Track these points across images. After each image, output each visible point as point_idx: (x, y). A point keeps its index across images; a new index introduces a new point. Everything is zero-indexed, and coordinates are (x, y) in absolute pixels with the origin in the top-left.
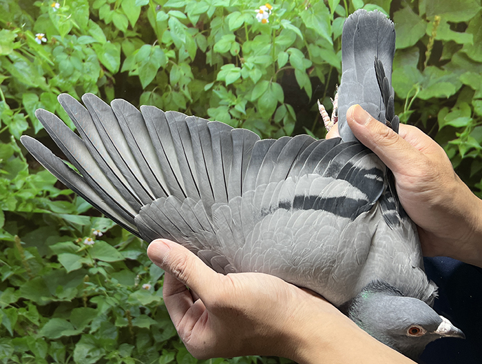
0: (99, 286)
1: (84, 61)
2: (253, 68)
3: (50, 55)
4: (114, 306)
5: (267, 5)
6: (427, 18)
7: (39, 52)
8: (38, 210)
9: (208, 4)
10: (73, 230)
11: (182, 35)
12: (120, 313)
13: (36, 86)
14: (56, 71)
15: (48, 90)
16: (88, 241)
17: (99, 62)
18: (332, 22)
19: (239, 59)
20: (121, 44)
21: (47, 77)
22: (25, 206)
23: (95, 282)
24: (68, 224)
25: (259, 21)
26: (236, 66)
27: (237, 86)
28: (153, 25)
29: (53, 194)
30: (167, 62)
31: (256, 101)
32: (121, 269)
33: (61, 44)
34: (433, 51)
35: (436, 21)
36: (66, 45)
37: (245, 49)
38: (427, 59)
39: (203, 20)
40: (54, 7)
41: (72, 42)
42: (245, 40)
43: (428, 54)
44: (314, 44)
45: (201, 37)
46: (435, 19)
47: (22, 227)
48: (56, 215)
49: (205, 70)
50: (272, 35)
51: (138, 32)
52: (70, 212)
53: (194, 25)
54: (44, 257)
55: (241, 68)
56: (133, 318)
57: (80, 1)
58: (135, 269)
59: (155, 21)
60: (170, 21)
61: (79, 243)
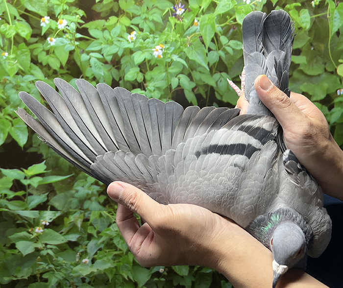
0: (49, 264)
2: (154, 90)
3: (2, 91)
4: (62, 279)
5: (161, 45)
9: (118, 47)
10: (26, 222)
11: (101, 70)
12: (66, 284)
14: (7, 103)
15: (2, 117)
16: (38, 230)
18: (207, 54)
19: (143, 85)
21: (1, 107)
23: (46, 261)
24: (22, 218)
25: (156, 57)
26: (141, 90)
28: (79, 64)
29: (10, 195)
32: (65, 250)
33: (10, 83)
36: (14, 83)
37: (148, 77)
39: (115, 58)
40: (4, 55)
41: (19, 80)
42: (147, 71)
44: (196, 70)
45: (114, 71)
48: (13, 212)
50: (166, 66)
51: (67, 70)
52: (24, 209)
53: (109, 62)
54: (4, 246)
55: (146, 91)
56: (77, 286)
57: (23, 50)
58: (76, 248)
59: (80, 61)
60: (91, 61)
61: (31, 232)
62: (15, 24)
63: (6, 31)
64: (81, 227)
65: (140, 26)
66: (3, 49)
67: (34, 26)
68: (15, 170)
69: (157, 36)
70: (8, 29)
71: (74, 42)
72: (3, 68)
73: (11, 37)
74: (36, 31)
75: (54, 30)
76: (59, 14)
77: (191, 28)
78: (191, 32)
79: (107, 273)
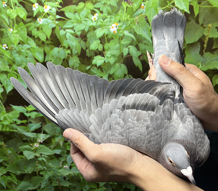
0: (43, 166)
1: (26, 57)
2: (110, 57)
3: (10, 55)
4: (51, 176)
5: (116, 23)
6: (204, 26)
7: (5, 54)
8: (12, 130)
9: (85, 25)
10: (29, 139)
11: (73, 42)
12: (54, 179)
13: (5, 70)
14: (14, 63)
15: (11, 72)
16: (36, 145)
17: (34, 57)
19: (103, 53)
20: (43, 48)
21: (10, 66)
22: (6, 128)
23: (41, 164)
24: (26, 137)
25: (112, 32)
26: (101, 57)
27: (103, 67)
28: (59, 37)
29: (18, 122)
30: (67, 56)
31: (113, 74)
32: (53, 159)
33: (15, 49)
34: (207, 44)
35: (209, 27)
36: (17, 49)
37: (106, 47)
38: (205, 49)
39: (83, 33)
40: (10, 31)
41: (20, 48)
42: (105, 43)
43: (205, 46)
44: (142, 42)
45: (83, 42)
46: (209, 26)
47: (5, 138)
48: (20, 132)
49: (86, 59)
50: (119, 39)
51: (51, 41)
52: (27, 131)
53: (79, 36)
55: (104, 57)
56: (61, 181)
57: (22, 27)
58: (60, 158)
59: (59, 35)
60: (66, 35)
61: (32, 146)
62: (16, 9)
63: (10, 14)
64: (63, 145)
65: (100, 9)
66: (9, 26)
67: (29, 10)
68: (21, 106)
69: (113, 17)
70: (12, 12)
71: (55, 22)
72: (10, 39)
73: (14, 18)
74: (30, 14)
75: (41, 13)
76: (45, 2)
77: (139, 10)
78: (139, 13)
79: (79, 176)
